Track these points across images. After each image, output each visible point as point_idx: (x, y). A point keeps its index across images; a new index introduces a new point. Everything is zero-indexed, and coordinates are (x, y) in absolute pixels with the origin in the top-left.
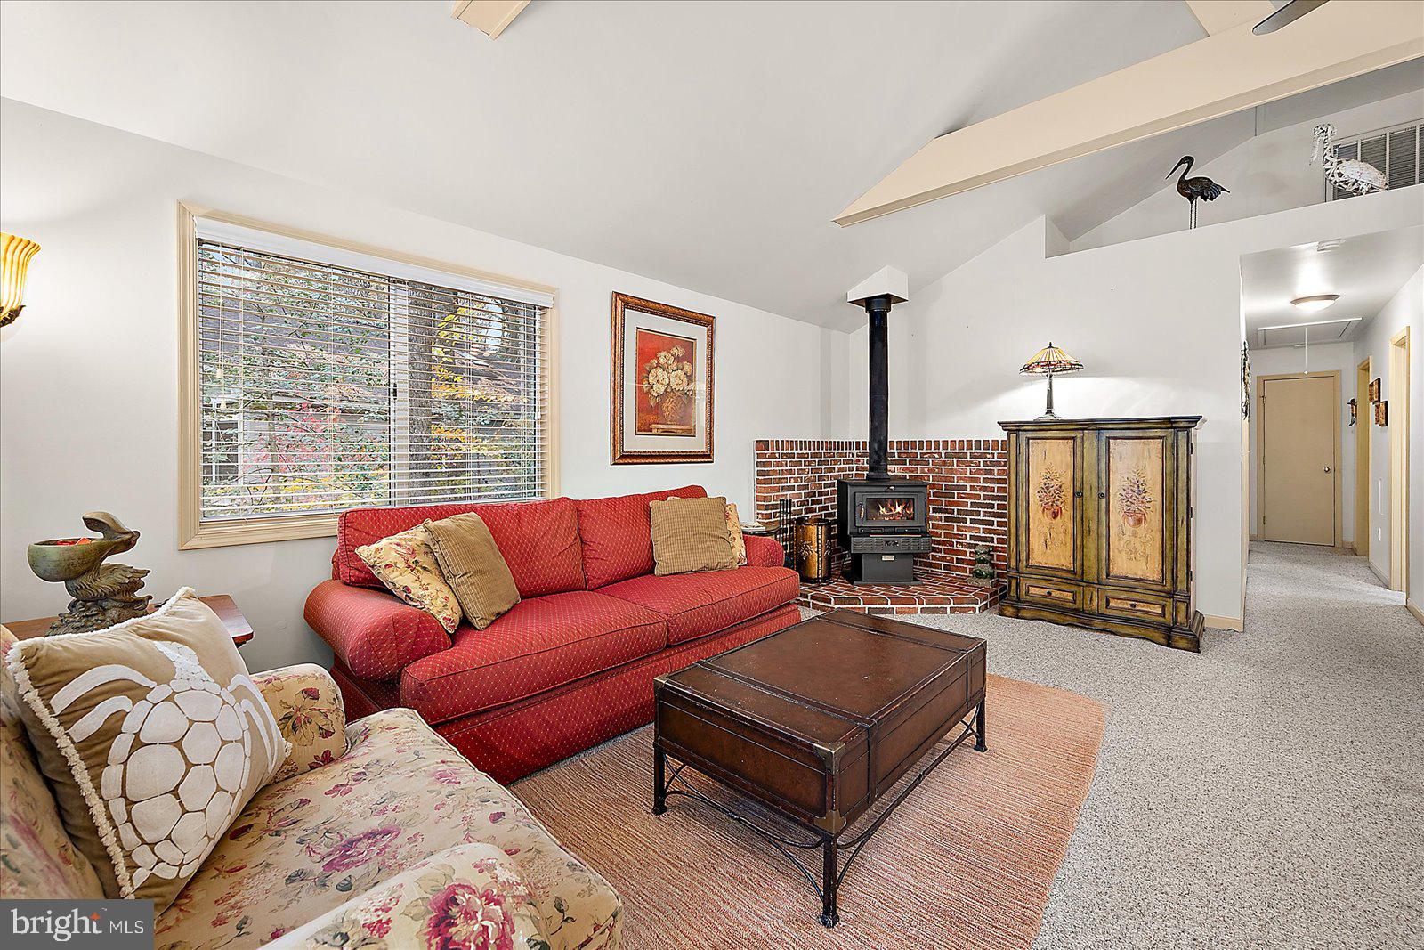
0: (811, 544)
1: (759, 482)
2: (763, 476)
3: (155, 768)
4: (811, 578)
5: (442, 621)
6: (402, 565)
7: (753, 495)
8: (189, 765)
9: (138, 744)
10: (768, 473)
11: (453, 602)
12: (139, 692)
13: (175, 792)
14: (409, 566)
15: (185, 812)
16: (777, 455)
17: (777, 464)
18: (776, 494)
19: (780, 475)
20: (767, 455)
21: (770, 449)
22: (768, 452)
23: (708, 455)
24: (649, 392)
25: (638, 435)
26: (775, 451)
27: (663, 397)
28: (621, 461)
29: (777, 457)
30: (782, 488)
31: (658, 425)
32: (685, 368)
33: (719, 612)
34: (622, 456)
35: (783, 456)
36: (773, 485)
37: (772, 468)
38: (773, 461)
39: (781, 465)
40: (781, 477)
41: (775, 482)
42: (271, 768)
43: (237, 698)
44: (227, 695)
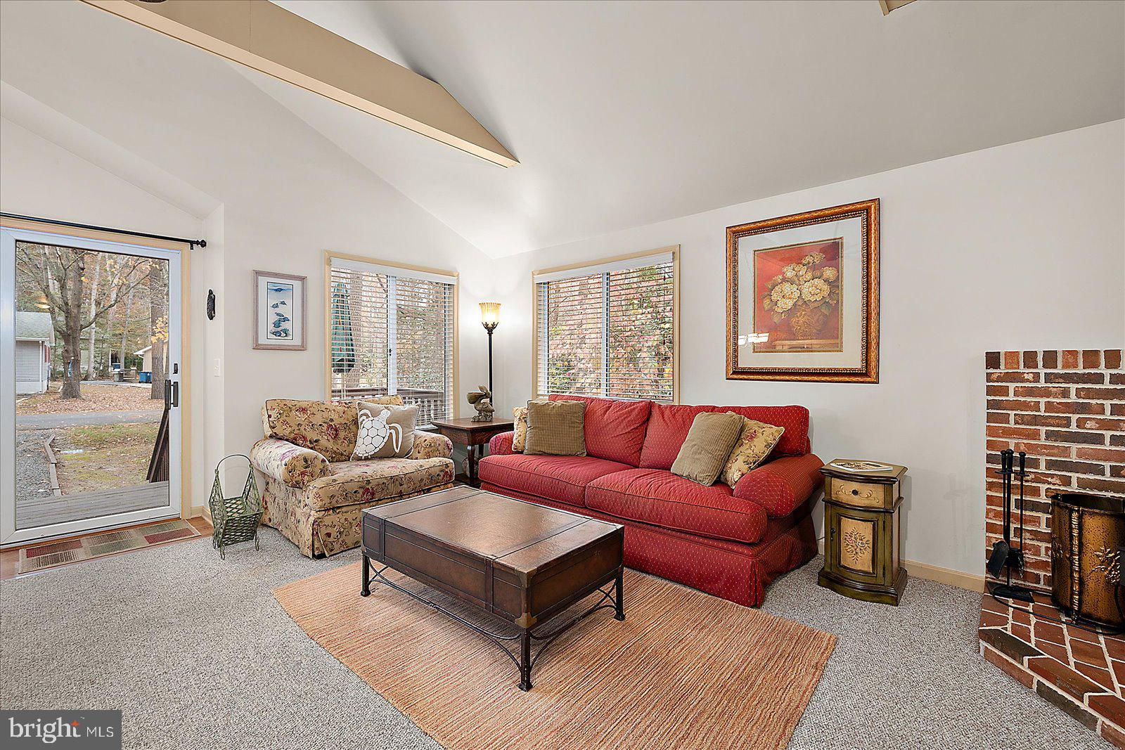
1: (989, 418)
2: (996, 409)
7: (981, 438)
8: (368, 435)
9: (364, 427)
10: (1001, 405)
11: (522, 438)
13: (364, 439)
16: (1030, 377)
17: (1030, 392)
18: (1025, 441)
19: (1039, 411)
20: (995, 376)
21: (1002, 366)
22: (998, 371)
23: (865, 373)
24: (772, 310)
25: (757, 352)
26: (1022, 369)
27: (791, 312)
28: (735, 376)
29: (1028, 381)
30: (1049, 435)
31: (784, 342)
32: (825, 276)
33: (627, 502)
34: (734, 373)
35: (1049, 378)
36: (1012, 425)
37: (1011, 397)
38: (1012, 386)
39: (1046, 393)
40: (1042, 414)
41: (1020, 420)
42: (397, 451)
43: (390, 428)
44: (387, 426)
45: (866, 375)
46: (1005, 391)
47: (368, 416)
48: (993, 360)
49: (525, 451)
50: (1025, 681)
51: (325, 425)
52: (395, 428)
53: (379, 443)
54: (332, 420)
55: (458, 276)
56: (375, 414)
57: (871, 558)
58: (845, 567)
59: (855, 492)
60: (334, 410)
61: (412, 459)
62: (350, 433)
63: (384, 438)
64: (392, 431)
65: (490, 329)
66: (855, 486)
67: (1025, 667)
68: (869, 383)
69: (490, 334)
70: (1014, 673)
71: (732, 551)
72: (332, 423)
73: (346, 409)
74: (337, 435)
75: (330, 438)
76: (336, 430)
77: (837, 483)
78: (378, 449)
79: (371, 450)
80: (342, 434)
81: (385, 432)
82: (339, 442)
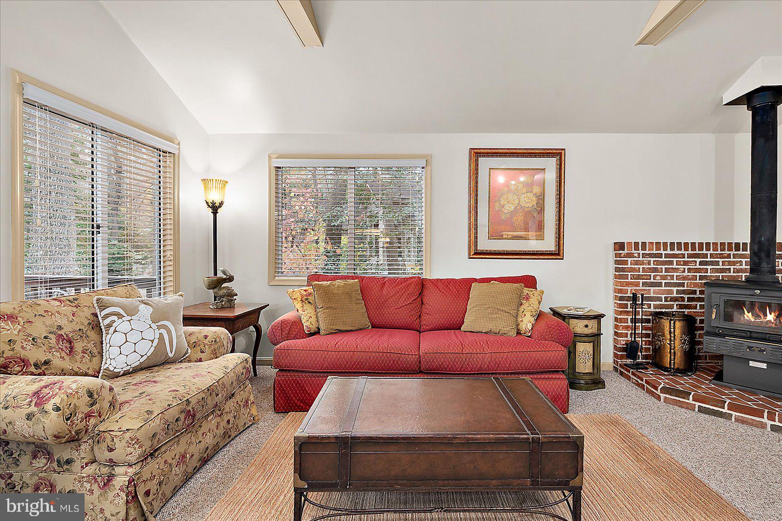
0: (663, 335)
1: (616, 277)
2: (620, 272)
3: (118, 339)
4: (664, 367)
5: (305, 327)
6: (299, 299)
7: (611, 287)
8: (127, 341)
9: (115, 331)
10: (623, 270)
11: (313, 319)
12: (121, 316)
13: (120, 347)
14: (302, 300)
15: (121, 354)
16: (636, 255)
17: (637, 263)
18: (635, 288)
19: (640, 272)
20: (622, 255)
21: (626, 250)
22: (624, 252)
23: (557, 254)
24: (500, 211)
25: (490, 239)
26: (633, 251)
27: (513, 213)
28: (475, 256)
29: (636, 257)
30: (644, 284)
31: (508, 233)
32: (534, 191)
33: (466, 360)
34: (476, 254)
35: (644, 255)
36: (629, 280)
37: (629, 266)
38: (629, 260)
39: (642, 263)
40: (641, 273)
41: (633, 277)
42: (171, 355)
43: (159, 327)
44: (154, 326)
45: (558, 254)
46: (626, 263)
47: (120, 316)
48: (620, 246)
49: (322, 332)
50: (691, 408)
51: (52, 336)
52: (164, 327)
53: (146, 349)
54: (60, 328)
55: (179, 144)
56: (131, 312)
57: (592, 364)
58: (579, 373)
59: (586, 326)
60: (58, 313)
61: (189, 361)
62: (89, 342)
63: (152, 341)
64: (163, 331)
65: (215, 208)
66: (586, 322)
67: (691, 401)
68: (559, 259)
69: (215, 213)
70: (683, 406)
71: (552, 378)
72: (62, 332)
73: (75, 309)
74: (72, 348)
75: (63, 354)
76: (70, 342)
77: (573, 322)
78: (145, 358)
79: (135, 360)
80: (79, 346)
81: (152, 334)
82: (78, 358)
